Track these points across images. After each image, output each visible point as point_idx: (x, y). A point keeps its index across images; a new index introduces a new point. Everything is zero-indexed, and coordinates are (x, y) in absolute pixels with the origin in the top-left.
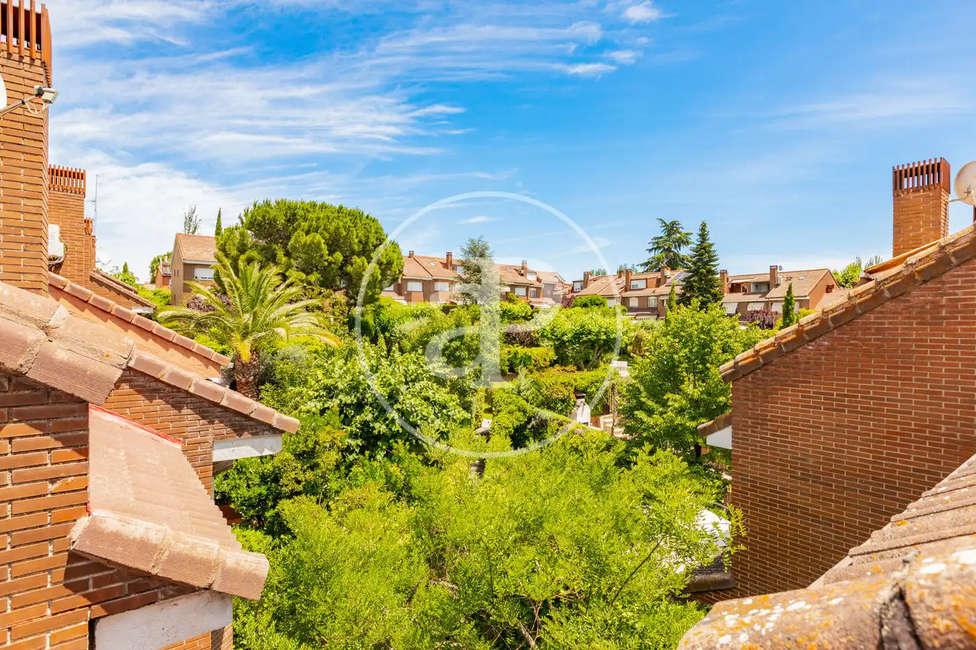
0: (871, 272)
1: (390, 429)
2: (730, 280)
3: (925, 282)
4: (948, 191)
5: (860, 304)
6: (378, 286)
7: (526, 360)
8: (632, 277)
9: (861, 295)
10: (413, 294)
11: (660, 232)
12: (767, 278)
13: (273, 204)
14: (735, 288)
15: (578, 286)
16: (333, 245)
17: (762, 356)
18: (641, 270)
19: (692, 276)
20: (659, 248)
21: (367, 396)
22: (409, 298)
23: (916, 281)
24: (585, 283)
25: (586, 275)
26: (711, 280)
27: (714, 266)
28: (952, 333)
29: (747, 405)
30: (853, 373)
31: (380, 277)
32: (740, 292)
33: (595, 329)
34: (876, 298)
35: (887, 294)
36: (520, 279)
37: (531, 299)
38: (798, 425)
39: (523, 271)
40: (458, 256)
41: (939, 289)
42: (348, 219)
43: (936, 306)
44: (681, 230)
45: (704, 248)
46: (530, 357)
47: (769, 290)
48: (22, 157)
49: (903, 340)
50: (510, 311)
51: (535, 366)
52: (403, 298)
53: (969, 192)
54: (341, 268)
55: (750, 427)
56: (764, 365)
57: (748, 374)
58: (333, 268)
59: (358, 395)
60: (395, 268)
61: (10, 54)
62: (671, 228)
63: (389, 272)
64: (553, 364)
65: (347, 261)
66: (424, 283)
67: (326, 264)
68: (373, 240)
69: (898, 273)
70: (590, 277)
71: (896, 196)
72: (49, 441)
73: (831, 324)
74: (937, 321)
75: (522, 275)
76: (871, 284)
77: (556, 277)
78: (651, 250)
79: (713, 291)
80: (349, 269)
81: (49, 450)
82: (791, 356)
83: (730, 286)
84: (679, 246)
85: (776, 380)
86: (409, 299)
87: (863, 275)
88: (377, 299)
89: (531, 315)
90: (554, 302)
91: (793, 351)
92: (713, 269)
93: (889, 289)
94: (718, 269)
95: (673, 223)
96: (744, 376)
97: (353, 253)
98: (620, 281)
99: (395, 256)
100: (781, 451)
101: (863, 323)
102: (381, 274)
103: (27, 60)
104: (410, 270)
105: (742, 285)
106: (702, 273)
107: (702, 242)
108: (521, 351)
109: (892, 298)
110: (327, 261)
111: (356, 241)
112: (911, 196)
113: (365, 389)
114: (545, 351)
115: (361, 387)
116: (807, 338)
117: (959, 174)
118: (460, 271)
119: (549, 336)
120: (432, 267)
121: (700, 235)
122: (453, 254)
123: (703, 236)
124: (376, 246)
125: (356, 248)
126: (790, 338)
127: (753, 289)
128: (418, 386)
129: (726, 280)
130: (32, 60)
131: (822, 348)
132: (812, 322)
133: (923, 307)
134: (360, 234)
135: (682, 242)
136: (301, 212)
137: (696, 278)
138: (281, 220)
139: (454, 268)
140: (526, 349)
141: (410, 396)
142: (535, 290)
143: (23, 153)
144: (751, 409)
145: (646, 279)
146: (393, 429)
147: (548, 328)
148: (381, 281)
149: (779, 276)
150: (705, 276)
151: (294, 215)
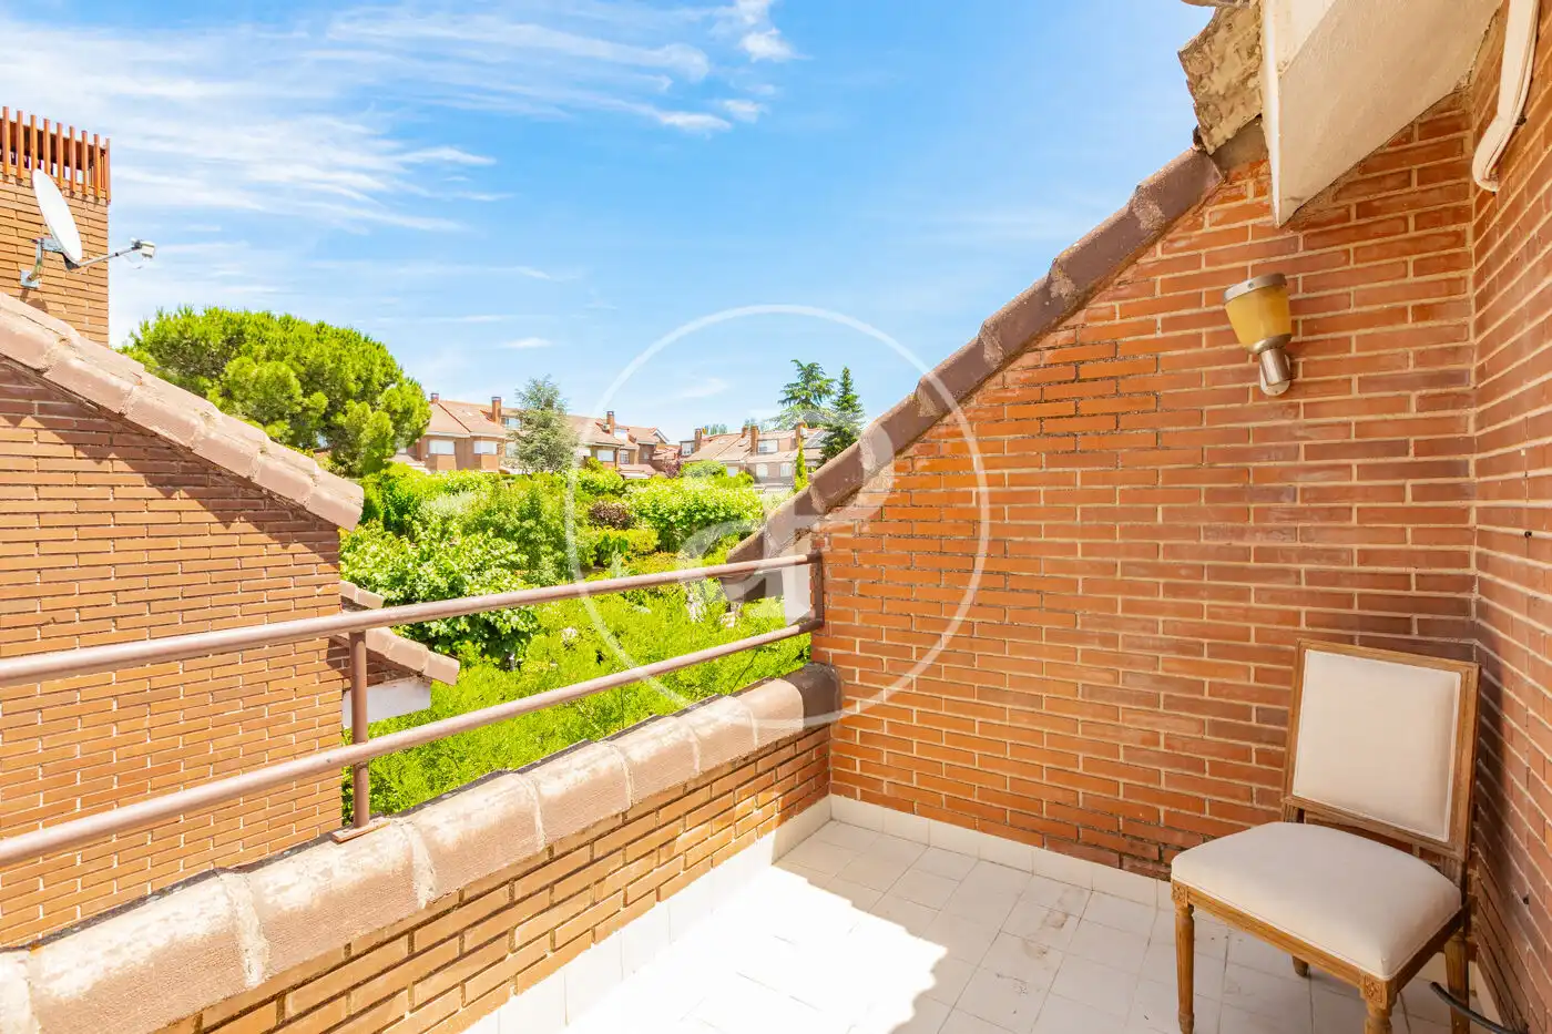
1: (454, 628)
6: (389, 445)
7: (622, 545)
8: (760, 437)
10: (440, 458)
11: (795, 377)
13: (199, 312)
15: (687, 448)
16: (312, 381)
18: (772, 426)
19: (835, 436)
20: (794, 398)
21: (418, 589)
22: (432, 463)
24: (697, 444)
25: (698, 433)
27: (860, 424)
31: (392, 432)
33: (711, 504)
36: (603, 438)
37: (622, 467)
39: (608, 427)
40: (511, 403)
42: (335, 343)
44: (821, 375)
45: (847, 401)
46: (626, 542)
48: (86, 303)
50: (592, 483)
51: (633, 551)
52: (422, 464)
54: (325, 417)
58: (311, 418)
59: (406, 588)
60: (416, 419)
61: (72, 193)
62: (809, 373)
63: (406, 425)
64: (658, 549)
65: (334, 407)
66: (458, 441)
67: (299, 409)
68: (378, 375)
70: (704, 437)
72: (317, 558)
75: (608, 432)
77: (656, 435)
78: (784, 402)
80: (340, 419)
81: (317, 564)
84: (820, 397)
86: (433, 467)
88: (388, 466)
89: (623, 488)
90: (653, 471)
95: (812, 368)
97: (347, 395)
98: (743, 441)
99: (417, 401)
102: (394, 427)
103: (91, 199)
104: (438, 423)
106: (845, 433)
107: (845, 393)
108: (614, 534)
110: (300, 404)
111: (353, 377)
113: (414, 581)
114: (644, 534)
115: (409, 578)
118: (514, 424)
119: (651, 515)
120: (470, 418)
121: (842, 384)
122: (503, 400)
123: (846, 386)
124: (384, 386)
125: (353, 387)
128: (488, 574)
130: (97, 198)
134: (357, 367)
135: (822, 392)
136: (250, 329)
137: (837, 439)
138: (216, 341)
139: (504, 420)
140: (620, 533)
141: (478, 587)
142: (626, 452)
143: (88, 299)
145: (778, 440)
146: (458, 628)
147: (648, 505)
148: (394, 437)
150: (849, 436)
151: (240, 333)
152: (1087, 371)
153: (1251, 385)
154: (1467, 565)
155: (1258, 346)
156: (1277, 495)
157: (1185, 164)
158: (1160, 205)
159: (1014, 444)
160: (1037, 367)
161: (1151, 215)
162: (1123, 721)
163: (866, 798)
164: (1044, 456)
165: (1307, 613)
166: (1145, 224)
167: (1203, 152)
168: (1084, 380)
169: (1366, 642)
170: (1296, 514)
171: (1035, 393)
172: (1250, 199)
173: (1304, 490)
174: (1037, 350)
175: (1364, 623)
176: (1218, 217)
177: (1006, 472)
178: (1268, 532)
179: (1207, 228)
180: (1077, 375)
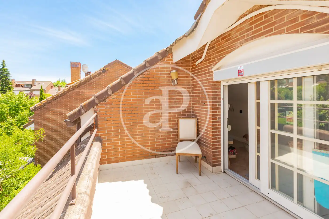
0: (68, 85)
2: (16, 83)
3: (78, 87)
4: (81, 69)
5: (66, 91)
9: (66, 90)
12: (31, 83)
14: (18, 86)
17: (43, 104)
23: (76, 87)
26: (8, 82)
28: (82, 97)
29: (39, 117)
30: (65, 106)
32: (20, 87)
34: (69, 90)
35: (71, 89)
38: (53, 119)
41: (80, 89)
43: (79, 92)
45: (4, 70)
47: (32, 87)
49: (74, 99)
53: (84, 70)
55: (40, 122)
56: (44, 106)
57: (39, 109)
69: (73, 86)
71: (71, 68)
73: (60, 96)
74: (80, 95)
76: (68, 87)
79: (8, 86)
82: (51, 103)
83: (16, 85)
85: (47, 110)
87: (66, 85)
91: (51, 102)
92: (8, 78)
93: (71, 88)
94: (11, 78)
96: (38, 109)
100: (48, 126)
101: (67, 95)
105: (21, 85)
106: (3, 79)
107: (3, 68)
109: (72, 90)
112: (74, 69)
116: (54, 99)
117: (82, 66)
121: (2, 65)
123: (4, 65)
126: (50, 99)
127: (25, 86)
129: (14, 83)
131: (58, 101)
132: (56, 95)
133: (77, 92)
144: (40, 118)
149: (35, 83)
150: (5, 80)
152: (150, 79)
153: (171, 84)
154: (191, 107)
155: (175, 79)
156: (174, 99)
157: (164, 51)
158: (161, 56)
159: (138, 91)
160: (142, 78)
161: (160, 57)
162: (156, 134)
163: (108, 163)
164: (143, 93)
165: (177, 115)
166: (159, 58)
167: (166, 50)
168: (149, 81)
169: (182, 117)
170: (176, 102)
171: (142, 82)
172: (170, 58)
173: (177, 98)
174: (142, 75)
175: (183, 115)
176: (167, 59)
177: (137, 95)
178: (173, 104)
179: (166, 61)
180: (149, 80)
